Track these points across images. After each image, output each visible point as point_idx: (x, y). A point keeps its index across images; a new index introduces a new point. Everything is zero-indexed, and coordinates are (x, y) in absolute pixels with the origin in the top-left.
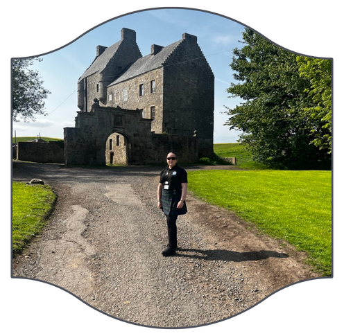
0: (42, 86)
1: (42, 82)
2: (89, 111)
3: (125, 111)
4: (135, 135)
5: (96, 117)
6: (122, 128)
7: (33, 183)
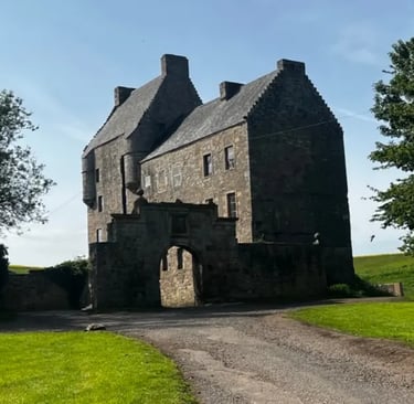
0: (42, 173)
1: (41, 167)
2: (129, 212)
3: (191, 206)
4: (208, 248)
5: (143, 220)
6: (186, 237)
7: (92, 329)
